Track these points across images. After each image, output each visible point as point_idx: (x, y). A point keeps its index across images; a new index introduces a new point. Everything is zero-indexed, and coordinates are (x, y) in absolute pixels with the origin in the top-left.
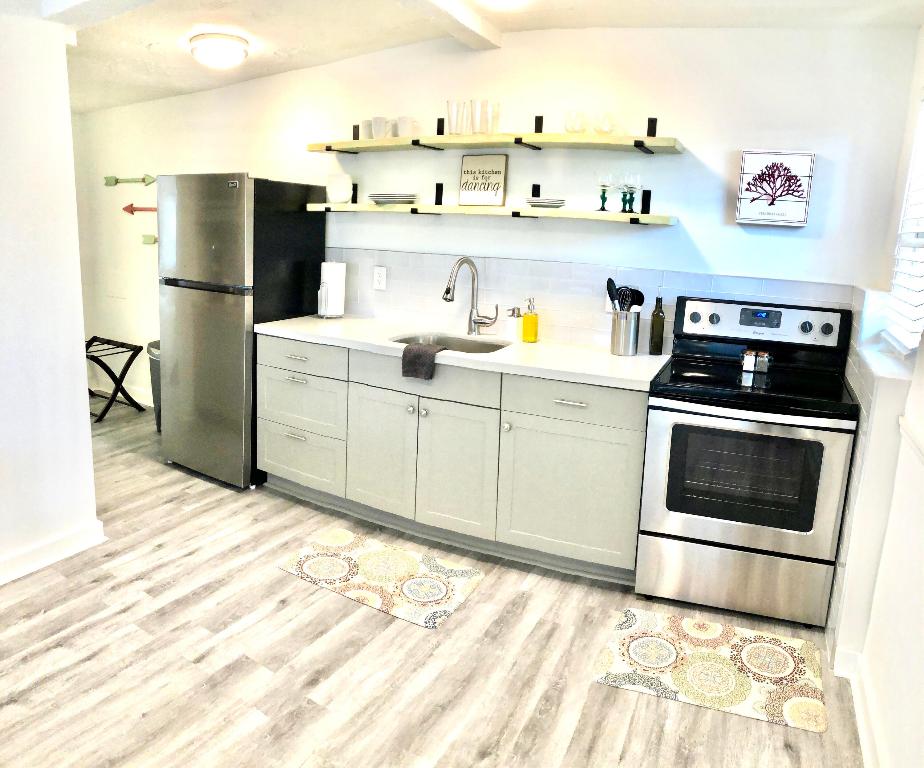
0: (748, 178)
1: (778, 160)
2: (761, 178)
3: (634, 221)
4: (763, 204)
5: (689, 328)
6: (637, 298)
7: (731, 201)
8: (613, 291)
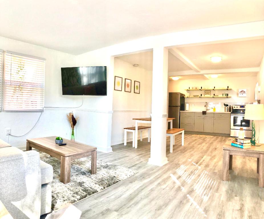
0: (239, 92)
1: (243, 90)
2: (241, 92)
3: (227, 97)
4: (241, 94)
5: (234, 108)
6: (228, 105)
7: (238, 94)
8: (225, 105)
